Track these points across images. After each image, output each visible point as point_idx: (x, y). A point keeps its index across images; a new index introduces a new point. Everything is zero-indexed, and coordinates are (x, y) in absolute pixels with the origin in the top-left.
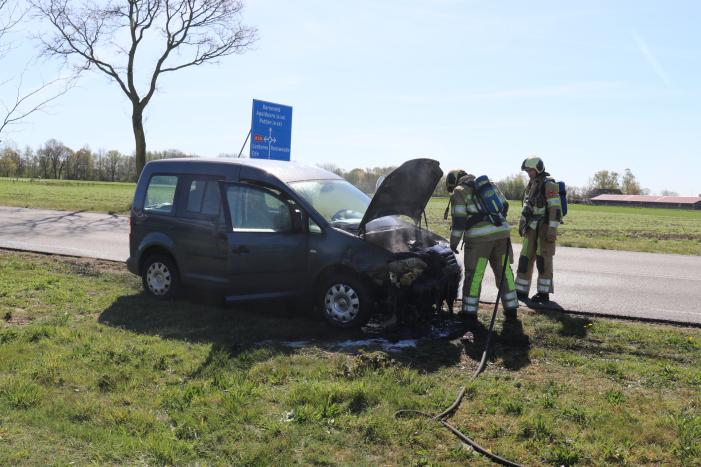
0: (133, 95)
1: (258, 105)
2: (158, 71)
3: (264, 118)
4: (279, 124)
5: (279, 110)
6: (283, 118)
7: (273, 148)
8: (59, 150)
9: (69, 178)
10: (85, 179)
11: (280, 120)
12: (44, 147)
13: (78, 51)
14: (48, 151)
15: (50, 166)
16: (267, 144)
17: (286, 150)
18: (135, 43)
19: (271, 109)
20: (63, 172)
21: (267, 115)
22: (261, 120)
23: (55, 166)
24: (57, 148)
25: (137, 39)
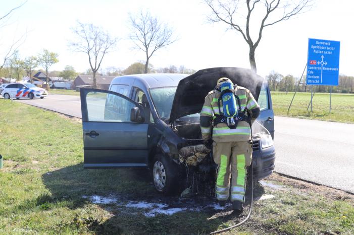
0: (249, 41)
1: (312, 42)
2: (262, 26)
3: (317, 49)
4: (330, 53)
5: (329, 44)
6: (333, 49)
7: (325, 68)
8: (276, 76)
9: (281, 91)
10: (290, 91)
11: (330, 50)
12: (268, 75)
13: (222, 20)
14: (270, 77)
15: (272, 84)
16: (320, 66)
17: (336, 69)
18: (250, 11)
19: (323, 43)
20: (278, 87)
21: (319, 47)
22: (314, 51)
23: (274, 84)
24: (275, 75)
25: (251, 9)
